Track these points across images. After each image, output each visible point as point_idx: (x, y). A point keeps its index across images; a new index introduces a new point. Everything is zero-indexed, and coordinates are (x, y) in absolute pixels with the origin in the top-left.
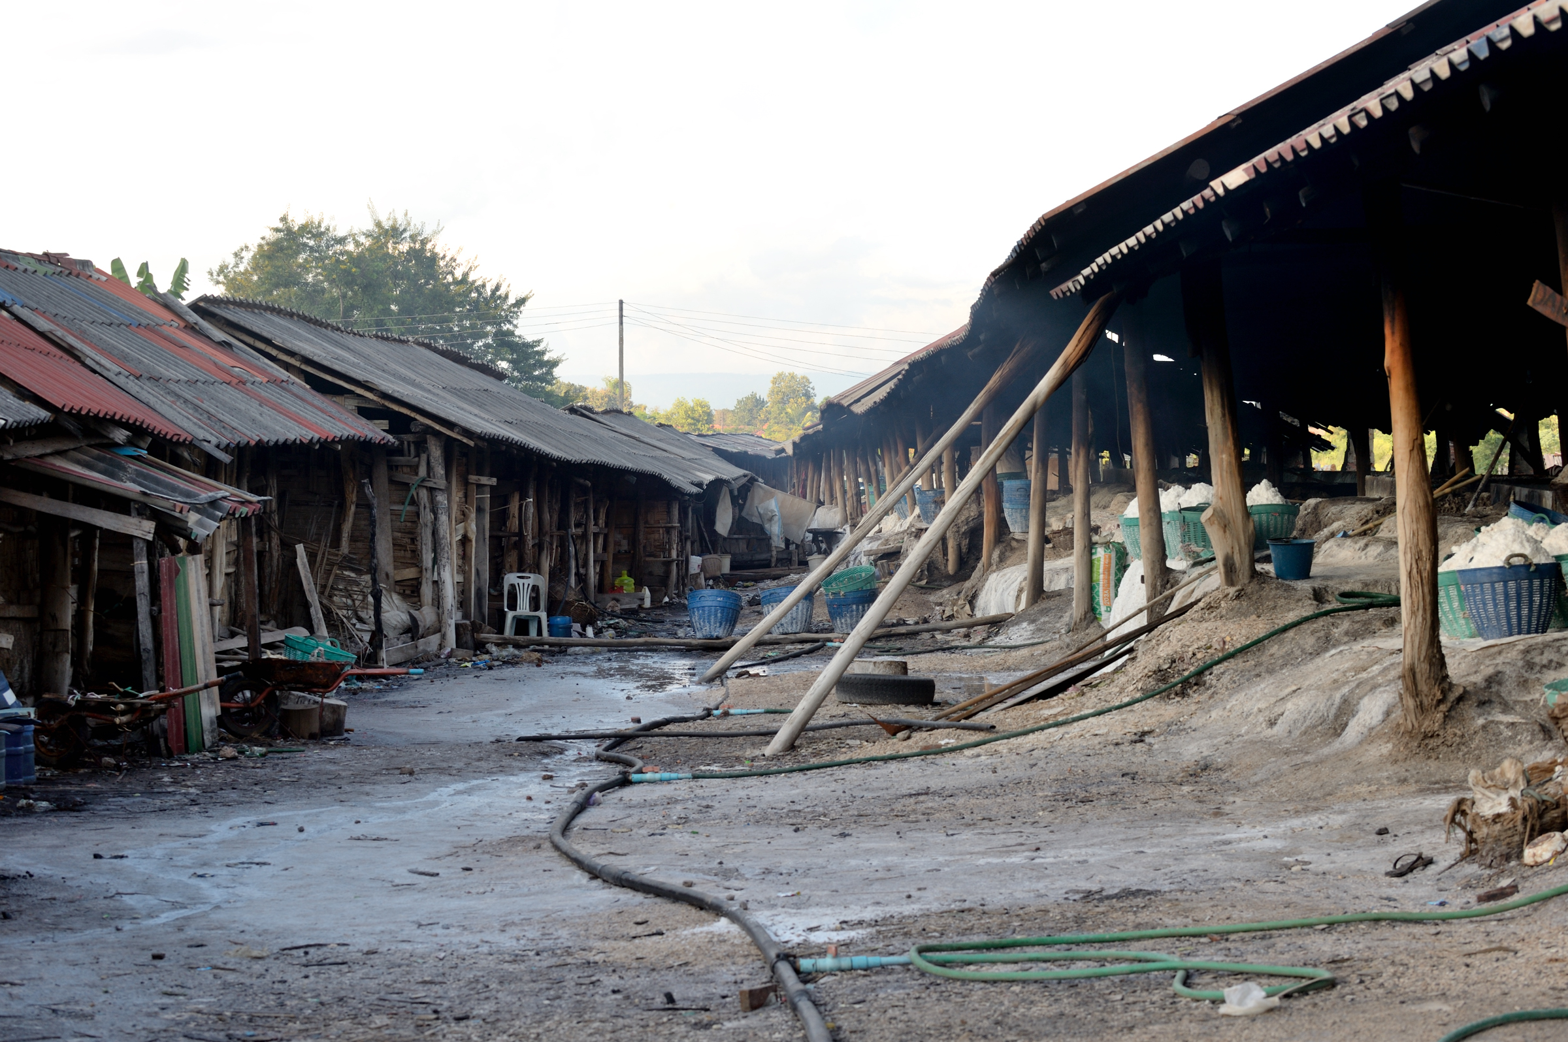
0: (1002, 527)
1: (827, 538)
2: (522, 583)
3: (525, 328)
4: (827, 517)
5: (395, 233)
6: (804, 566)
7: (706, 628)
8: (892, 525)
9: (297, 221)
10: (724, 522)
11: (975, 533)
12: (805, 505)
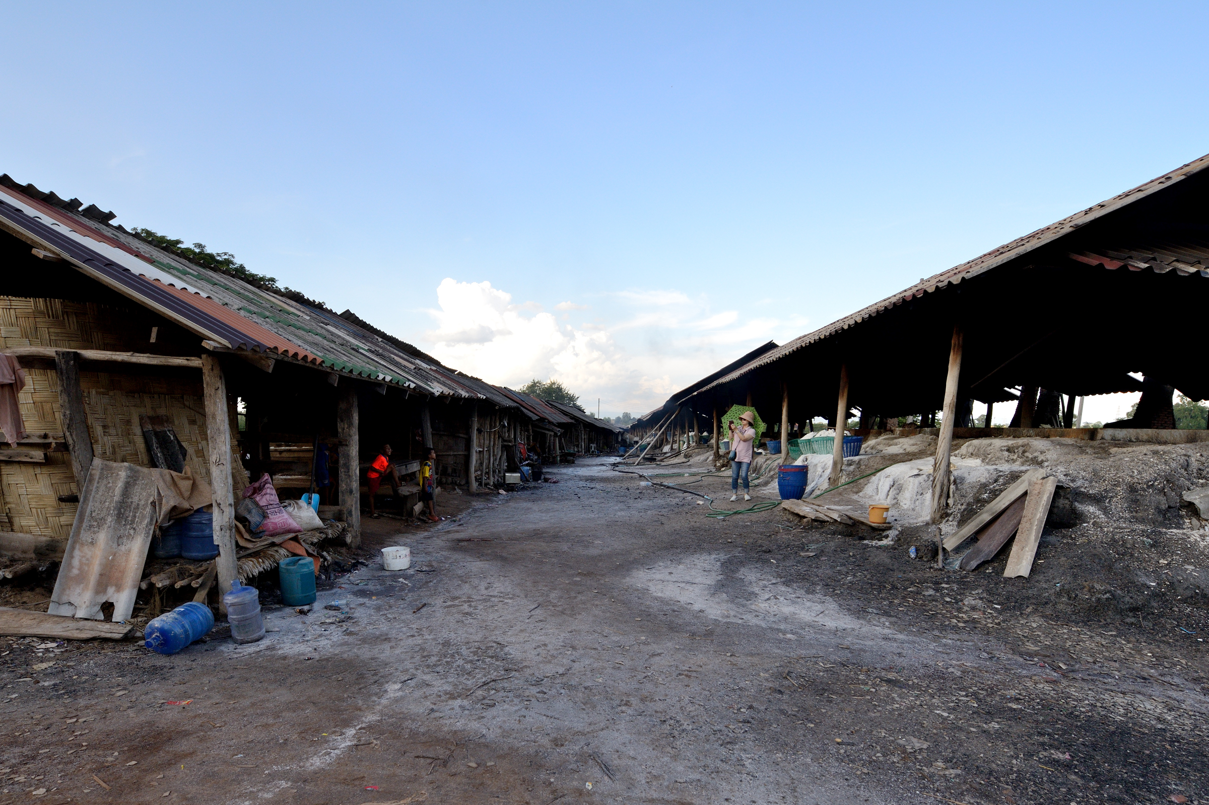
0: (667, 439)
1: (637, 442)
2: (593, 446)
3: (578, 403)
4: (636, 439)
5: (554, 383)
6: (633, 446)
7: (621, 453)
8: (648, 440)
9: (536, 381)
10: (620, 439)
11: (663, 440)
12: (632, 436)
